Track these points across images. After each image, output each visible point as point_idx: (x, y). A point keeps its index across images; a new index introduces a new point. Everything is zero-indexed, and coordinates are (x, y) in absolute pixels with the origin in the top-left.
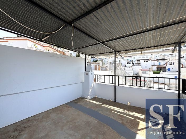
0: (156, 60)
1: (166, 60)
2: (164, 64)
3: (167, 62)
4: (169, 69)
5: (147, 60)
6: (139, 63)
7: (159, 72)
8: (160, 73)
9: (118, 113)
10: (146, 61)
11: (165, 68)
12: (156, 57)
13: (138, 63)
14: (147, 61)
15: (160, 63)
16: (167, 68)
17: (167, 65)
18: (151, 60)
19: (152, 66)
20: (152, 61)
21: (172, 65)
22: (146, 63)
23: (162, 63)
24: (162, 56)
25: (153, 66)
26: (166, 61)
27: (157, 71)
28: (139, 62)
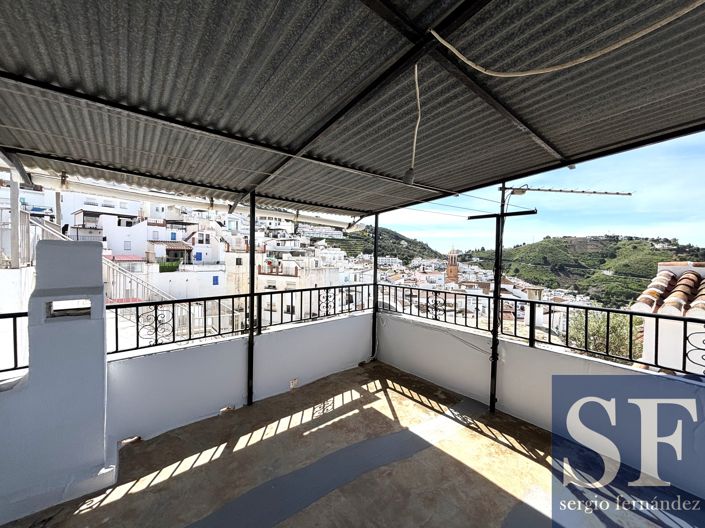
0: (161, 222)
1: (188, 227)
2: (186, 240)
3: (193, 233)
4: (199, 256)
5: (130, 220)
6: (93, 225)
7: (174, 264)
8: (178, 267)
9: (314, 430)
10: (124, 220)
11: (189, 251)
12: (157, 210)
13: (88, 225)
14: (129, 224)
15: (174, 236)
16: (194, 253)
17: (193, 244)
18: (146, 222)
19: (150, 245)
20: (149, 224)
21: (204, 245)
22: (124, 228)
23: (180, 235)
24: (174, 211)
25: (156, 245)
26: (190, 229)
27: (168, 260)
28: (96, 222)
